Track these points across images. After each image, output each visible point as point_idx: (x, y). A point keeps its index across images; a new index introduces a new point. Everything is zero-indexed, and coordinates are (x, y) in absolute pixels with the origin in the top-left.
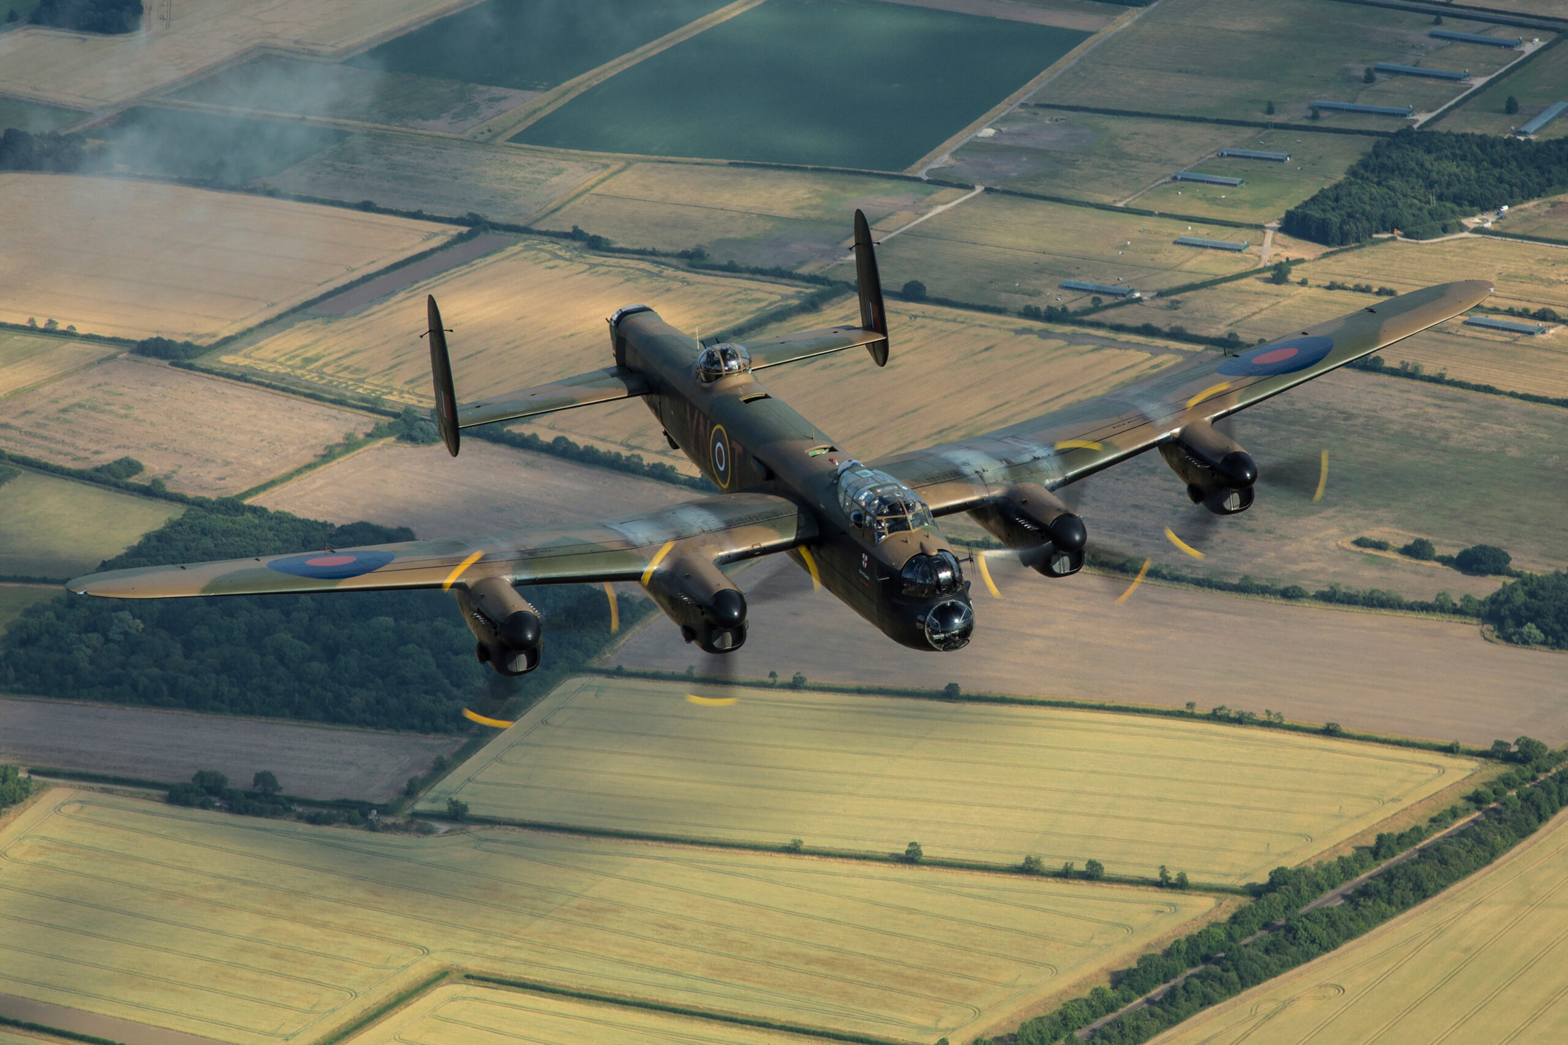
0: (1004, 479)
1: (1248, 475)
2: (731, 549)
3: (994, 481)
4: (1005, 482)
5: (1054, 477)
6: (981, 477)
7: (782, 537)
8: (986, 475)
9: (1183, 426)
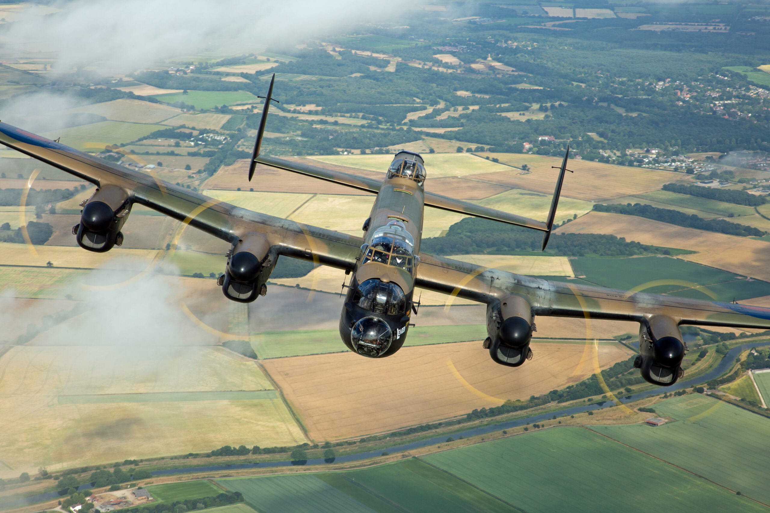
0: (507, 289)
1: (671, 355)
2: (289, 244)
3: (498, 287)
4: (505, 291)
5: (543, 304)
6: (492, 281)
7: (329, 253)
8: (496, 281)
9: (656, 315)
